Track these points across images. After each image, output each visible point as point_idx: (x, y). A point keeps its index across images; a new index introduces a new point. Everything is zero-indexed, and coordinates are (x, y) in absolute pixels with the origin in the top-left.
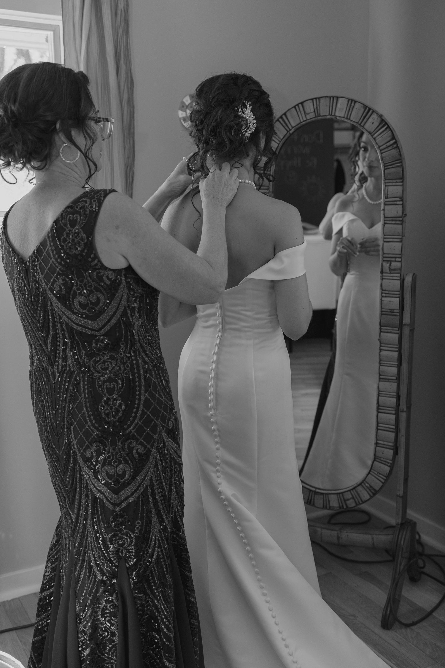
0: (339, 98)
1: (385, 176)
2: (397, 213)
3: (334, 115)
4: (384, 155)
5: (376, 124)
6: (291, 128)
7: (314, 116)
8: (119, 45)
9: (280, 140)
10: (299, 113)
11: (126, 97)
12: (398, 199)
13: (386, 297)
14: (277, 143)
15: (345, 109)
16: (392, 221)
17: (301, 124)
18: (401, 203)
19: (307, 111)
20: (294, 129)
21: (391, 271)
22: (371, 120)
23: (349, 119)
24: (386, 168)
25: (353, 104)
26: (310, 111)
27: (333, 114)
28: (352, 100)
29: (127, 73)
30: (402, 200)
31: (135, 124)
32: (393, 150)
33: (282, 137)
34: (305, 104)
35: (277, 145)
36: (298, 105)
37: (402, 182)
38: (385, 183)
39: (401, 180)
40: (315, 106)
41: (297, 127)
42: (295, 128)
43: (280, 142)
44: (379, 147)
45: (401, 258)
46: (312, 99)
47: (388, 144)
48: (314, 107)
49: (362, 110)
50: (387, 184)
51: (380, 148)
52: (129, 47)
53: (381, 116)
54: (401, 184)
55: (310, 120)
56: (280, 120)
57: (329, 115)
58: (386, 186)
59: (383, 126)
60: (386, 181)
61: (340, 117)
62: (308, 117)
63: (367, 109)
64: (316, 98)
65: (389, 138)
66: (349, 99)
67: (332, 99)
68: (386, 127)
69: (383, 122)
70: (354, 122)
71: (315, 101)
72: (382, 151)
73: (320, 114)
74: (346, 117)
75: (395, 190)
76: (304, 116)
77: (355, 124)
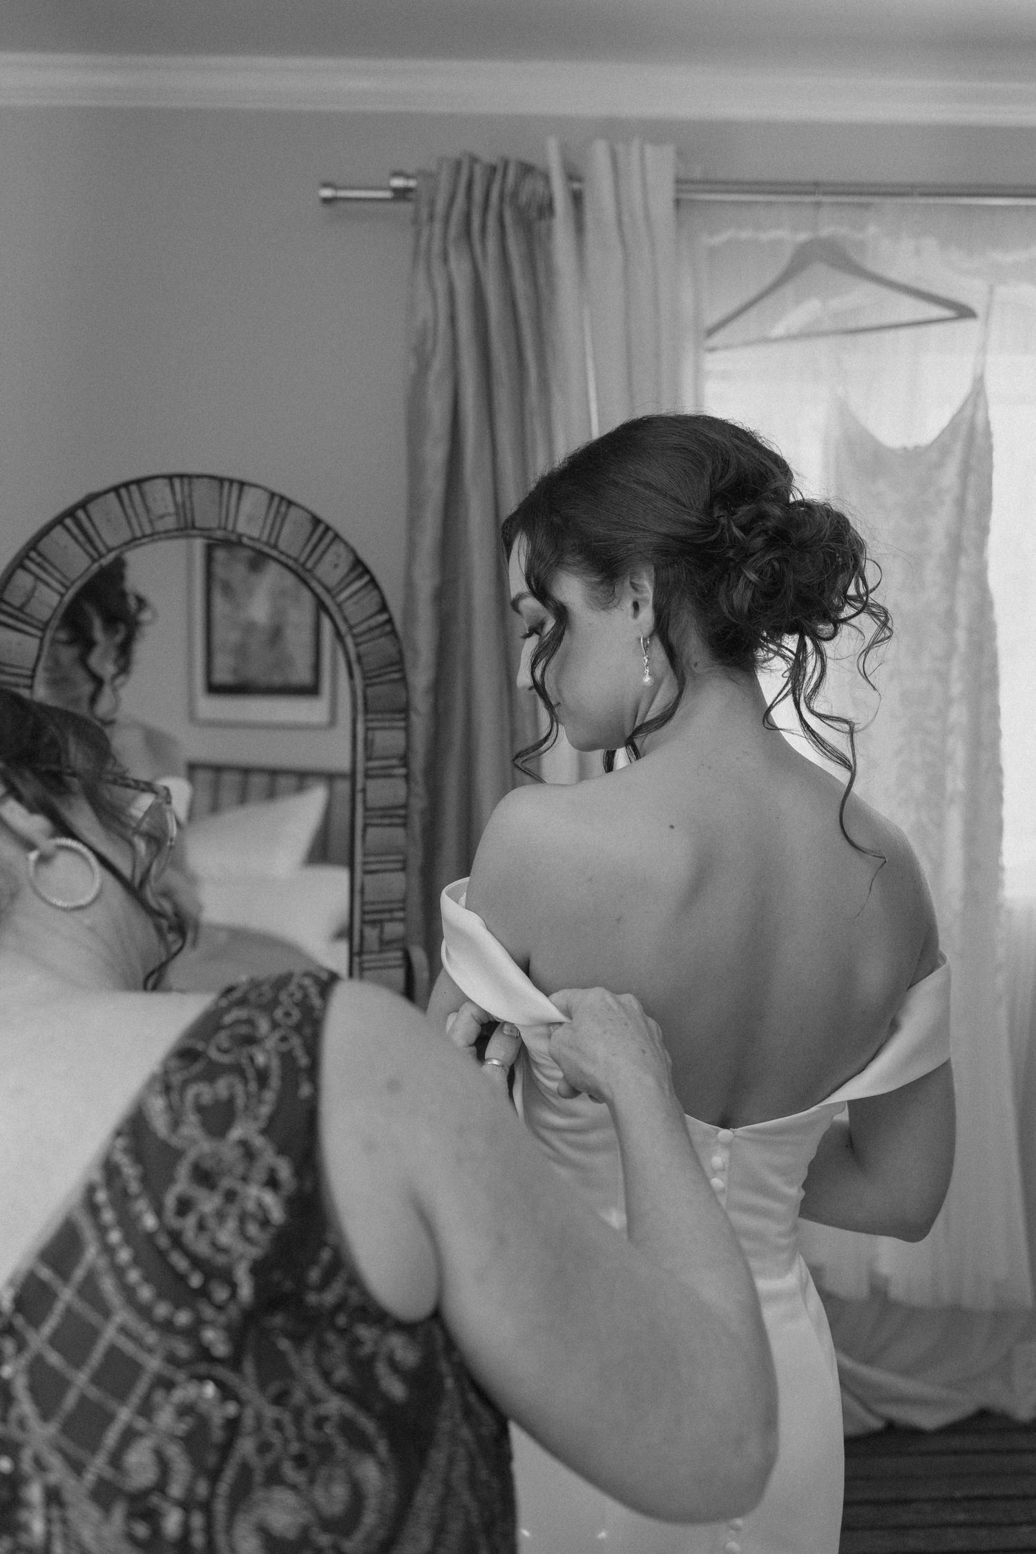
0: (246, 488)
1: (365, 704)
2: (396, 797)
3: (233, 532)
4: (362, 648)
5: (344, 567)
6: (102, 549)
7: (177, 526)
9: (67, 583)
10: (130, 511)
12: (394, 762)
14: (58, 593)
15: (262, 521)
16: (383, 817)
18: (402, 771)
19: (158, 510)
21: (385, 944)
22: (329, 557)
23: (275, 547)
24: (368, 682)
25: (283, 509)
26: (162, 511)
27: (230, 527)
28: (282, 498)
30: (405, 765)
32: (382, 641)
33: (73, 576)
34: (150, 487)
35: (56, 598)
36: (125, 485)
37: (406, 720)
38: (366, 721)
39: (402, 716)
40: (179, 498)
43: (67, 588)
44: (351, 628)
45: (403, 909)
46: (170, 477)
47: (373, 622)
48: (174, 500)
49: (308, 527)
50: (371, 725)
51: (355, 631)
53: (353, 551)
54: (402, 724)
56: (68, 521)
57: (219, 528)
58: (367, 729)
59: (360, 577)
60: (370, 716)
61: (251, 538)
62: (160, 526)
63: (321, 528)
64: (181, 476)
65: (375, 608)
66: (273, 495)
67: (226, 485)
68: (366, 579)
69: (359, 567)
70: (289, 556)
71: (177, 482)
72: (359, 640)
73: (193, 523)
74: (264, 538)
75: (389, 740)
76: (144, 520)
77: (291, 563)
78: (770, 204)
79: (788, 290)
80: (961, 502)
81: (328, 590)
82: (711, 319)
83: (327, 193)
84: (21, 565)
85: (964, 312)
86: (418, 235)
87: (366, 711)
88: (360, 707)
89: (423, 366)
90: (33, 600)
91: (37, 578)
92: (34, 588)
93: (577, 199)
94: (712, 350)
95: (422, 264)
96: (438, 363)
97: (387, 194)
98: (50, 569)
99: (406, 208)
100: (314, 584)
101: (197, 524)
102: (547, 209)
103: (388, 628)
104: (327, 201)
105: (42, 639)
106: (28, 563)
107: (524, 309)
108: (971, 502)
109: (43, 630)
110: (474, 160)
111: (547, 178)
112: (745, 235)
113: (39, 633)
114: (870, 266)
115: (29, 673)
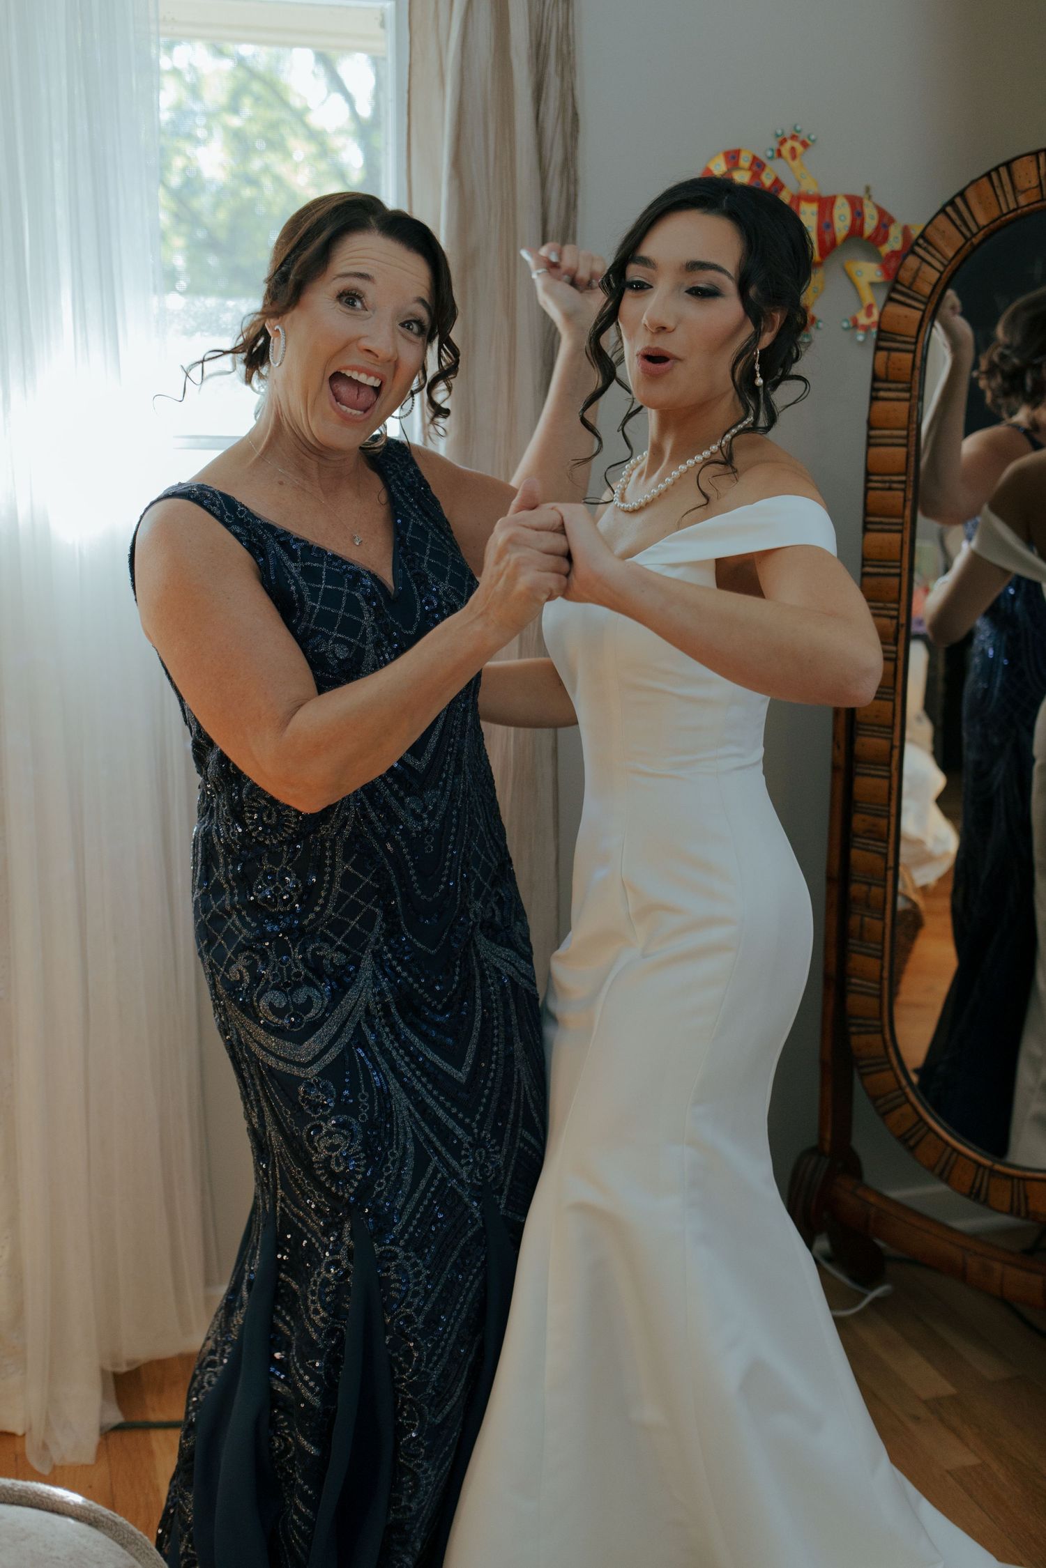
6: (974, 229)
7: (1039, 198)
8: (547, 25)
9: (946, 263)
10: (999, 192)
11: (556, 158)
14: (939, 271)
17: (1003, 219)
19: (1022, 184)
20: (982, 232)
26: (1027, 185)
29: (563, 95)
31: (579, 226)
33: (950, 254)
34: (1016, 166)
35: (937, 275)
36: (996, 169)
41: (992, 226)
42: (986, 229)
43: (946, 266)
46: (1036, 154)
48: (1039, 173)
52: (571, 32)
55: (1026, 209)
56: (949, 209)
76: (1011, 198)
84: (913, 252)
90: (918, 280)
91: (923, 260)
92: (918, 269)
98: (934, 252)
105: (924, 311)
106: (918, 249)
109: (926, 304)
113: (922, 307)
115: (913, 340)
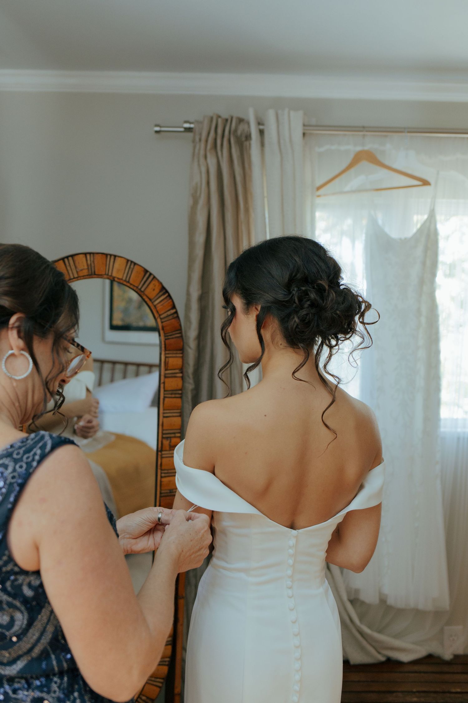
0: (117, 258)
1: (165, 347)
2: (178, 386)
3: (111, 276)
4: (164, 324)
5: (157, 290)
7: (88, 274)
10: (69, 268)
12: (177, 371)
13: (165, 477)
15: (123, 271)
16: (172, 394)
18: (181, 375)
19: (80, 267)
21: (171, 448)
22: (151, 286)
23: (128, 282)
24: (166, 338)
25: (132, 266)
27: (110, 274)
28: (132, 262)
30: (182, 373)
32: (173, 320)
34: (76, 258)
36: (67, 257)
37: (182, 353)
38: (165, 354)
39: (181, 352)
40: (89, 262)
44: (160, 315)
45: (180, 433)
46: (85, 254)
47: (169, 313)
48: (87, 263)
49: (142, 274)
50: (167, 355)
51: (162, 316)
53: (161, 284)
54: (181, 355)
57: (105, 274)
58: (166, 357)
59: (164, 294)
60: (167, 352)
61: (118, 279)
62: (81, 274)
63: (148, 274)
64: (90, 253)
65: (170, 308)
66: (128, 261)
67: (109, 257)
68: (167, 295)
69: (164, 290)
70: (134, 286)
71: (88, 256)
72: (163, 320)
73: (95, 272)
74: (124, 279)
75: (175, 361)
76: (75, 272)
77: (135, 288)
78: (345, 135)
79: (352, 171)
80: (424, 263)
81: (150, 300)
82: (318, 183)
83: (157, 129)
85: (425, 183)
86: (194, 148)
87: (166, 350)
88: (163, 348)
89: (196, 202)
93: (262, 132)
94: (319, 196)
95: (196, 160)
96: (202, 201)
97: (182, 129)
99: (190, 135)
100: (144, 297)
101: (96, 273)
102: (248, 137)
103: (175, 315)
104: (157, 132)
107: (239, 179)
108: (428, 263)
110: (219, 117)
111: (248, 123)
112: (334, 147)
114: (387, 163)
